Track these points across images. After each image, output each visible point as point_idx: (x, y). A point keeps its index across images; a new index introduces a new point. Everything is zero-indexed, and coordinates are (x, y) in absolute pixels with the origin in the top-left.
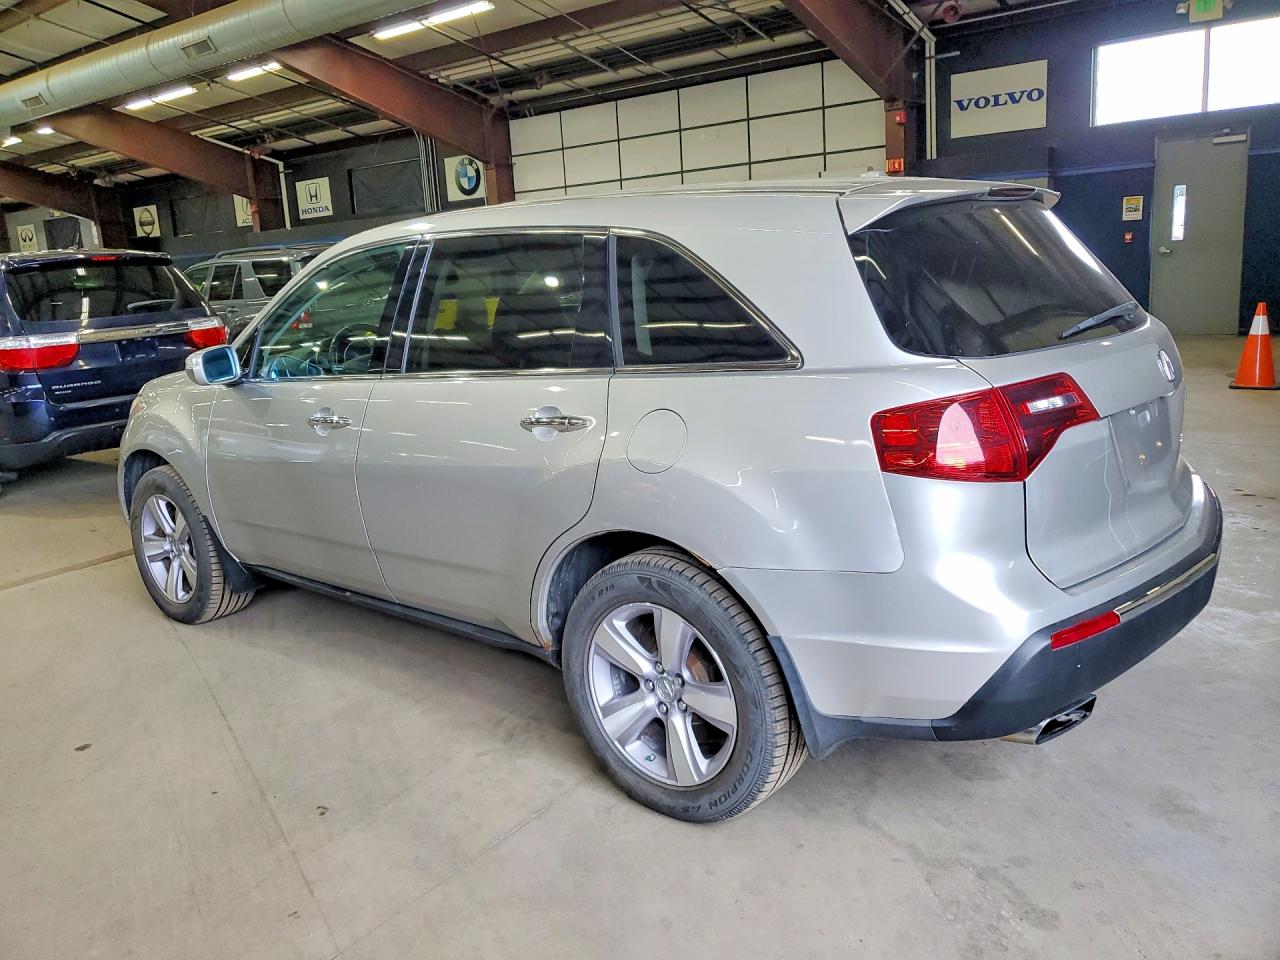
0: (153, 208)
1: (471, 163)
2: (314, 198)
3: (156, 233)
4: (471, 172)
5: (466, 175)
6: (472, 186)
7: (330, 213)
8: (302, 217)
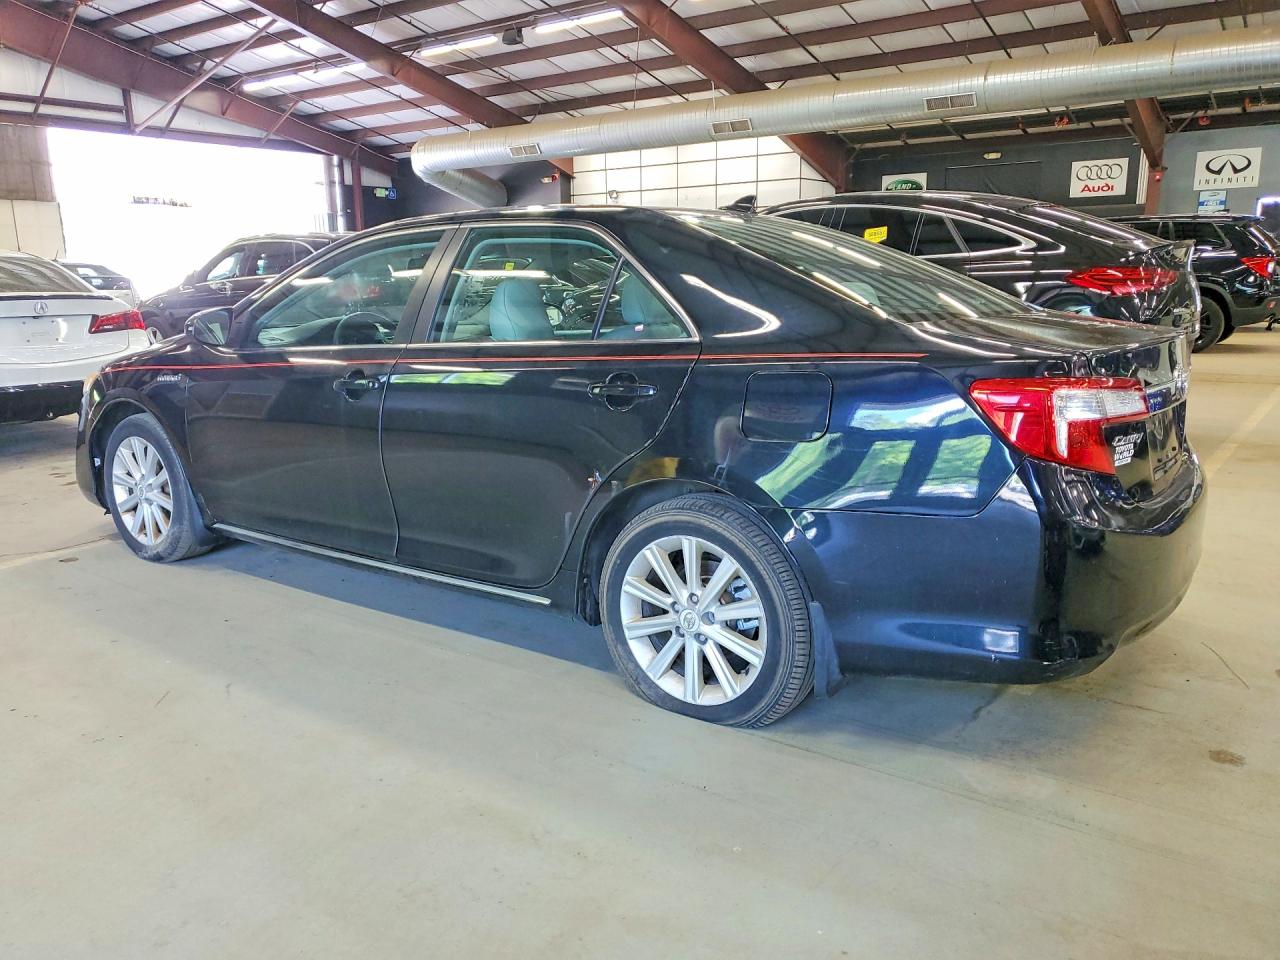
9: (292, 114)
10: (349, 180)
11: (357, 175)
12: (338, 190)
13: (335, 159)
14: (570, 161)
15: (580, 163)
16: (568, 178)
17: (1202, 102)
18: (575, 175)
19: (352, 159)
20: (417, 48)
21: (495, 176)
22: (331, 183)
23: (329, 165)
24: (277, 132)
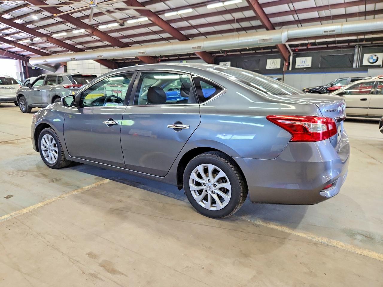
1: (375, 56)
2: (304, 63)
4: (375, 58)
5: (372, 58)
6: (375, 61)
7: (310, 66)
8: (297, 67)
9: (7, 51)
10: (25, 65)
11: (26, 64)
12: (22, 67)
13: (21, 61)
14: (66, 63)
15: (68, 63)
16: (65, 67)
17: (161, 57)
18: (67, 66)
19: (25, 61)
20: (19, 41)
21: (53, 65)
22: (20, 66)
23: (20, 62)
24: (5, 55)
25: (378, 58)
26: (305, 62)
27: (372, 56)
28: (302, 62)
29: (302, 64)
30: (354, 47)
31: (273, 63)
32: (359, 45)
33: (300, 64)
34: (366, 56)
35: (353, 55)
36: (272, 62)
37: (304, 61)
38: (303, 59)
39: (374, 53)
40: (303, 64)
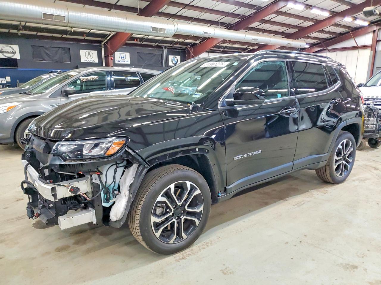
0: (16, 48)
1: (176, 58)
3: (17, 56)
4: (176, 60)
5: (174, 60)
6: (176, 62)
7: (129, 63)
8: (116, 63)
25: (177, 60)
26: (124, 57)
27: (173, 57)
28: (121, 57)
29: (121, 60)
30: (161, 47)
31: (89, 55)
32: (165, 46)
33: (119, 60)
34: (171, 57)
35: (162, 55)
36: (87, 52)
37: (122, 56)
38: (122, 54)
39: (175, 55)
40: (123, 60)
